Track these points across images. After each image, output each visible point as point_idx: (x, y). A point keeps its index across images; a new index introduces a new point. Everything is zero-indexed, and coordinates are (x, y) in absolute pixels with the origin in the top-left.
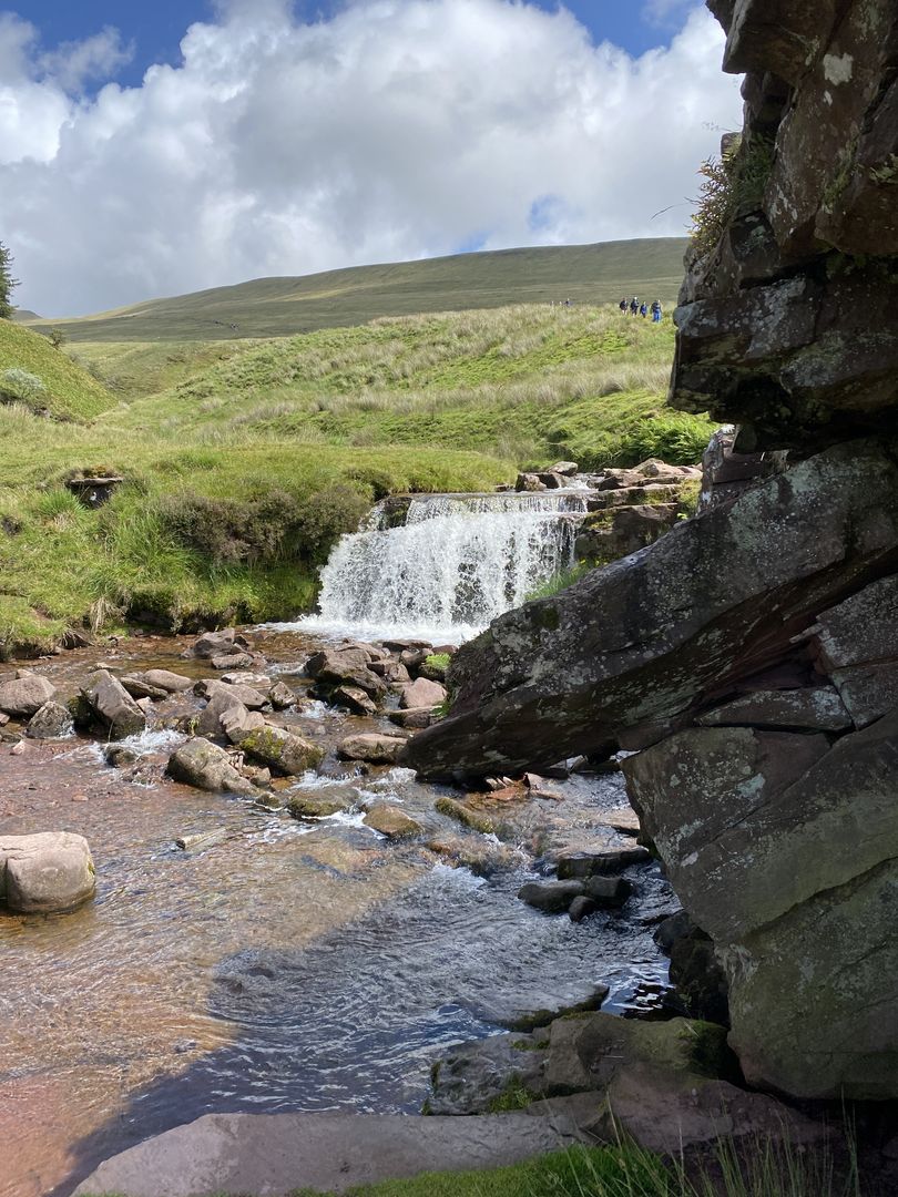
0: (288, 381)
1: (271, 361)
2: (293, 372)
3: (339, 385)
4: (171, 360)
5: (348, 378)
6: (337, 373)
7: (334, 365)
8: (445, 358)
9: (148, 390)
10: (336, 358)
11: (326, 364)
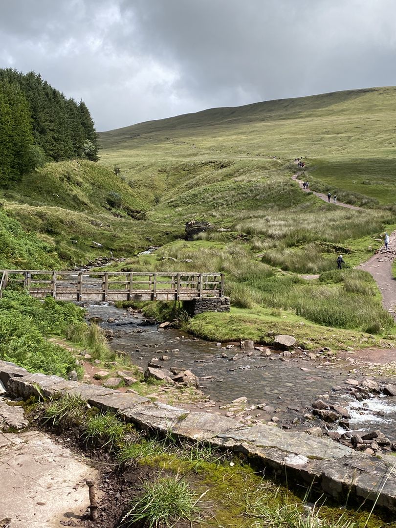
0: (200, 203)
1: (197, 196)
2: (202, 200)
3: (214, 206)
4: (160, 171)
5: (216, 203)
6: (214, 202)
7: (214, 199)
8: (244, 198)
9: (149, 186)
10: (215, 197)
11: (211, 199)
